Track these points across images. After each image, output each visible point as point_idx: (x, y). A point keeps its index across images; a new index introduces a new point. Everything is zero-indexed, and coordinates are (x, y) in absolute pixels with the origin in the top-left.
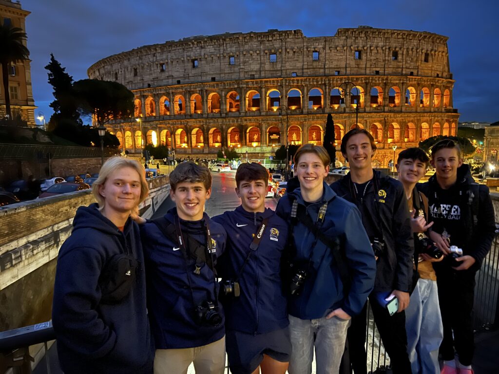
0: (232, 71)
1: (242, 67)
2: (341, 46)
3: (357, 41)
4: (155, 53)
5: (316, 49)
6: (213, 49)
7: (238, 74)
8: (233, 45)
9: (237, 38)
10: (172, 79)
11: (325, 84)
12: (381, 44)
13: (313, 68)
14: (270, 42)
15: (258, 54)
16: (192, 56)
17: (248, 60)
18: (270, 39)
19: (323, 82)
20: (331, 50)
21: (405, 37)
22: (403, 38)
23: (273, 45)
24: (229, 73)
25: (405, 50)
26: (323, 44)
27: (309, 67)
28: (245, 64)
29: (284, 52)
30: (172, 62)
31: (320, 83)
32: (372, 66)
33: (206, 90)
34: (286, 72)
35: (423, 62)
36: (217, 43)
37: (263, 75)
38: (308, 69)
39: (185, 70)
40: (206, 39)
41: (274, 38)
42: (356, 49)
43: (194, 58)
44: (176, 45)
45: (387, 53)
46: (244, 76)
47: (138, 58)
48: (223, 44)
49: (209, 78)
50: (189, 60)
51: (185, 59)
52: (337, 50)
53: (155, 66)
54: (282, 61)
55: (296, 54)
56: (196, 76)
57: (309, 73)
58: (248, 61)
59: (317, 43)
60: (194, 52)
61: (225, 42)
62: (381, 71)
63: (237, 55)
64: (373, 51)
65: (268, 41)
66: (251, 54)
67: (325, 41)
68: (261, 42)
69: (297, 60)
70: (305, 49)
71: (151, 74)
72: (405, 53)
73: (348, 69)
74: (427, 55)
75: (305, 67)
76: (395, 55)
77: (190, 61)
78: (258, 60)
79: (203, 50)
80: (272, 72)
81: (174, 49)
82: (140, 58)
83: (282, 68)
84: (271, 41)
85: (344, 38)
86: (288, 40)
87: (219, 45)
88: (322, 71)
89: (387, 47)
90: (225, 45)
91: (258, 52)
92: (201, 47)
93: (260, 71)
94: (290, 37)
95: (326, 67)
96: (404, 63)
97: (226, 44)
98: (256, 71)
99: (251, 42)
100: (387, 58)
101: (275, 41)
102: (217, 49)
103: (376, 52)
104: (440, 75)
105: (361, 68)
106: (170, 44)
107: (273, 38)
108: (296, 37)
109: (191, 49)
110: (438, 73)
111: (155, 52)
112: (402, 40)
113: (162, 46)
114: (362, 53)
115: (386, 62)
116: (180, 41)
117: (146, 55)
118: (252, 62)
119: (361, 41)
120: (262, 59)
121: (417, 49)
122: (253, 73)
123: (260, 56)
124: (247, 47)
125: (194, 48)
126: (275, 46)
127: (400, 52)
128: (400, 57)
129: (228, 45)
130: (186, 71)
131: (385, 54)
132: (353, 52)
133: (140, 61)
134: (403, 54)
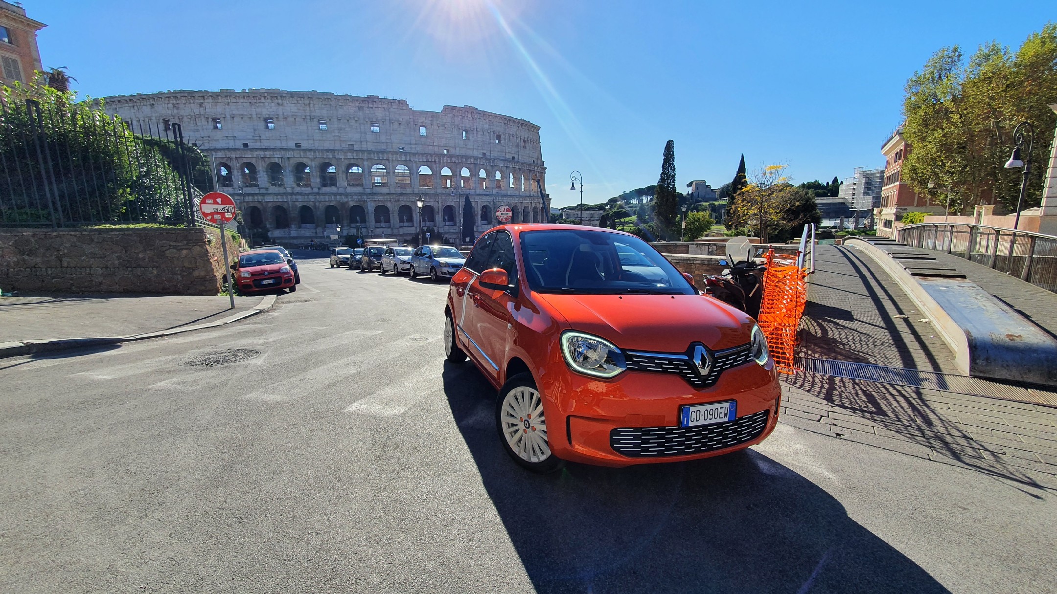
0: (324, 138)
1: (337, 134)
2: (449, 124)
3: (463, 120)
4: (202, 103)
5: (424, 124)
6: (296, 108)
7: (333, 142)
8: (323, 106)
9: (328, 98)
10: (234, 140)
11: (435, 162)
12: (486, 127)
13: (422, 145)
14: (371, 110)
15: (356, 121)
16: (264, 113)
17: (343, 126)
18: (371, 105)
19: (433, 161)
20: (439, 127)
21: (506, 122)
22: (505, 124)
23: (374, 113)
24: (320, 140)
25: (507, 135)
26: (430, 119)
27: (417, 142)
28: (342, 131)
29: (387, 123)
30: (233, 118)
31: (430, 160)
32: (479, 148)
34: (392, 146)
35: (522, 148)
36: (300, 102)
37: (364, 146)
38: (416, 144)
39: (255, 130)
40: (284, 95)
41: (375, 106)
42: (464, 129)
43: (267, 116)
44: (238, 96)
45: (492, 136)
46: (341, 146)
47: (170, 105)
48: (310, 104)
49: (292, 144)
50: (259, 118)
51: (254, 116)
52: (445, 128)
53: (203, 120)
54: (386, 133)
55: (401, 126)
56: (272, 140)
57: (418, 149)
58: (345, 128)
59: (423, 117)
60: (268, 108)
61: (312, 102)
62: (488, 154)
63: (330, 120)
64: (479, 133)
65: (368, 107)
66: (348, 120)
67: (433, 116)
68: (360, 108)
69: (403, 134)
70: (412, 123)
71: (198, 130)
72: (507, 138)
73: (457, 149)
74: (525, 141)
75: (413, 142)
76: (499, 137)
77: (262, 119)
78: (357, 129)
79: (281, 108)
80: (376, 144)
81: (235, 101)
82: (174, 106)
83: (388, 141)
84: (372, 108)
85: (451, 115)
86: (392, 109)
87: (304, 104)
88: (430, 148)
89: (492, 130)
90: (311, 105)
91: (357, 119)
92: (278, 103)
93: (361, 142)
94: (393, 107)
95: (435, 144)
96: (507, 147)
97: (314, 104)
98: (355, 142)
99: (347, 106)
100: (492, 141)
101: (377, 109)
102: (301, 108)
103: (482, 133)
104: (536, 162)
105: (470, 149)
106: (227, 94)
107: (373, 104)
108: (401, 107)
109: (262, 104)
110: (534, 159)
111: (202, 101)
112: (503, 124)
113: (215, 96)
114: (470, 132)
115: (492, 145)
116: (244, 91)
117: (185, 103)
118: (349, 129)
119: (467, 121)
120: (362, 127)
121: (516, 135)
122: (352, 143)
123: (360, 124)
124: (341, 112)
125: (266, 104)
126: (377, 114)
127: (503, 136)
128: (503, 141)
129: (316, 105)
130: (257, 132)
131: (490, 137)
132: (461, 131)
133: (175, 111)
134: (505, 139)
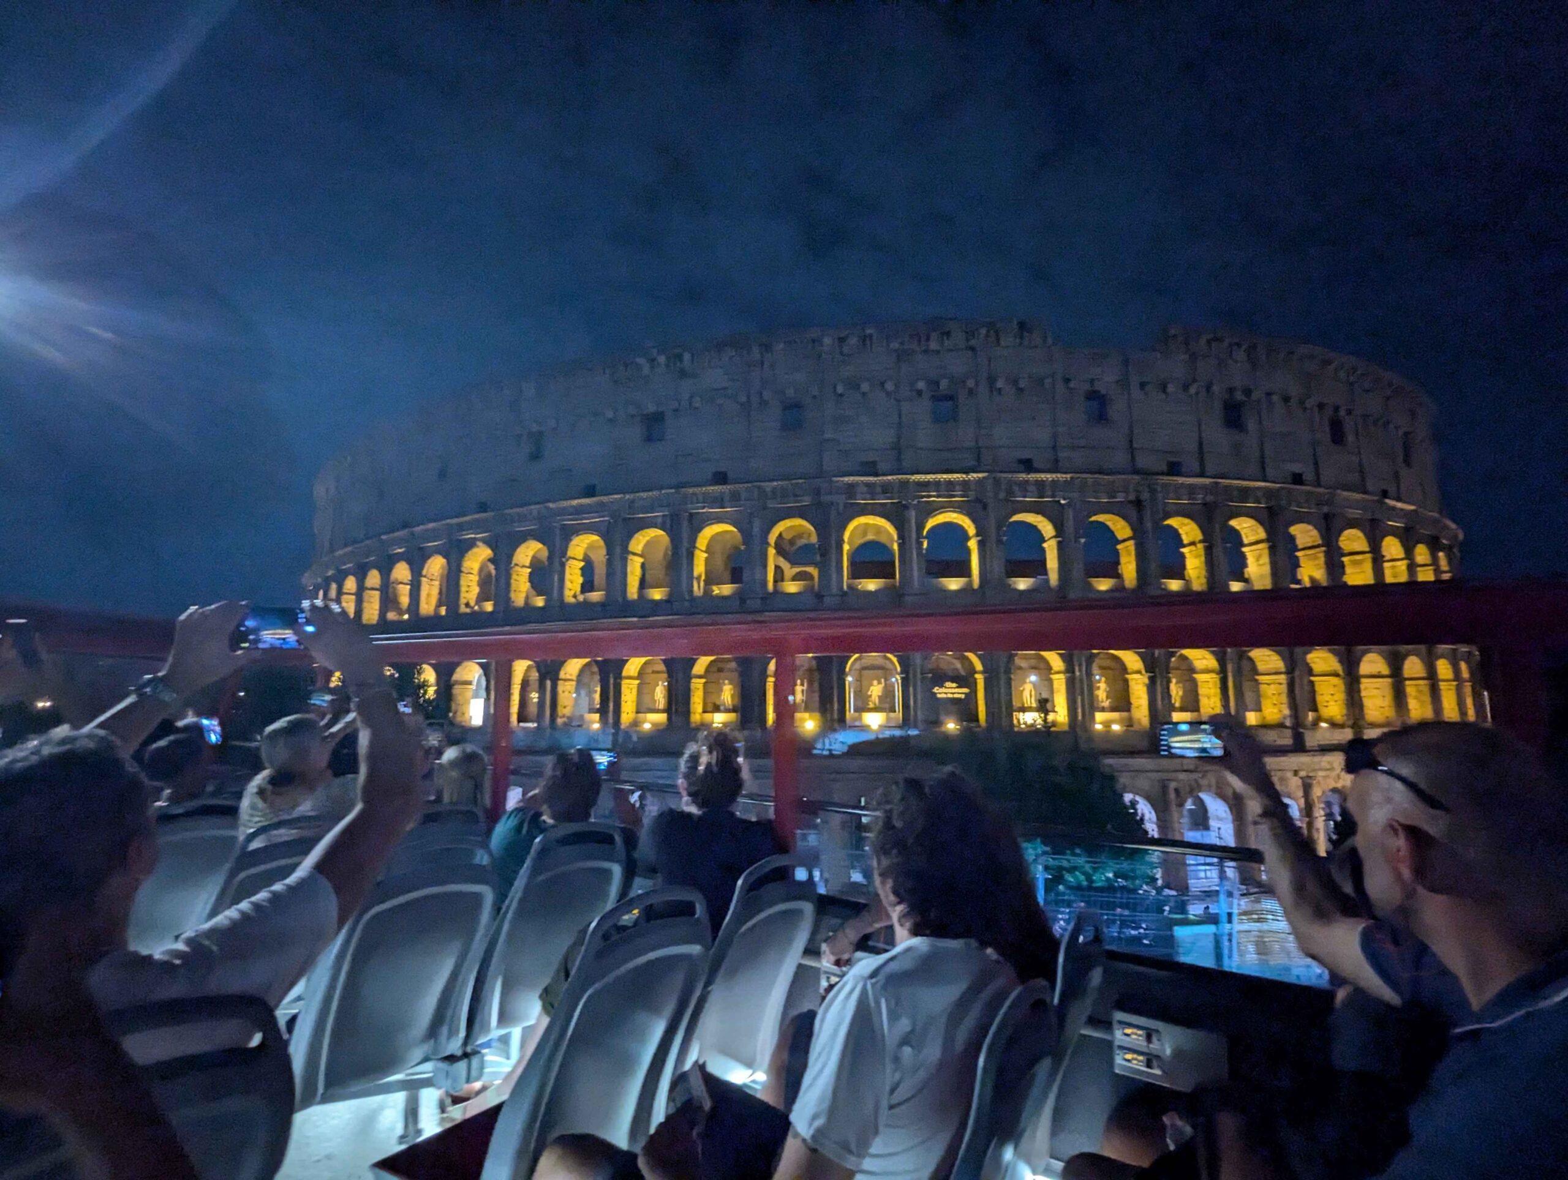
0: (794, 449)
1: (828, 436)
2: (1179, 382)
5: (1097, 386)
6: (725, 377)
7: (814, 459)
8: (798, 362)
10: (567, 479)
11: (1138, 503)
13: (1093, 448)
14: (933, 357)
15: (889, 393)
16: (645, 402)
17: (851, 412)
18: (934, 346)
19: (1132, 497)
20: (1147, 393)
23: (945, 366)
24: (780, 456)
26: (1117, 369)
27: (1079, 441)
28: (843, 427)
29: (983, 389)
30: (574, 424)
31: (1120, 497)
33: (691, 515)
34: (996, 455)
36: (739, 360)
37: (908, 465)
38: (1074, 448)
39: (618, 449)
41: (948, 344)
42: (1226, 397)
43: (651, 410)
46: (838, 467)
48: (762, 362)
49: (704, 474)
50: (632, 416)
51: (621, 413)
52: (1168, 395)
53: (511, 440)
54: (978, 420)
55: (1027, 397)
56: (657, 466)
57: (1079, 461)
58: (851, 417)
59: (1095, 366)
60: (658, 388)
61: (768, 356)
63: (814, 398)
65: (926, 351)
66: (865, 394)
67: (1126, 363)
68: (902, 356)
69: (1032, 419)
70: (1059, 384)
71: (495, 468)
73: (1210, 458)
75: (1064, 441)
77: (638, 419)
78: (889, 415)
79: (687, 381)
80: (943, 454)
81: (584, 382)
83: (980, 444)
84: (937, 352)
85: (1187, 355)
86: (998, 351)
87: (748, 364)
88: (1122, 456)
90: (767, 365)
91: (889, 387)
92: (682, 372)
93: (899, 452)
94: (1003, 343)
95: (1136, 444)
97: (774, 361)
98: (883, 453)
101: (952, 354)
102: (740, 376)
108: (1026, 342)
109: (642, 381)
118: (866, 419)
119: (1236, 372)
120: (905, 410)
122: (870, 457)
123: (898, 401)
124: (848, 370)
125: (654, 378)
126: (952, 369)
129: (780, 364)
130: (621, 454)
131: (1313, 421)
132: (1218, 403)
